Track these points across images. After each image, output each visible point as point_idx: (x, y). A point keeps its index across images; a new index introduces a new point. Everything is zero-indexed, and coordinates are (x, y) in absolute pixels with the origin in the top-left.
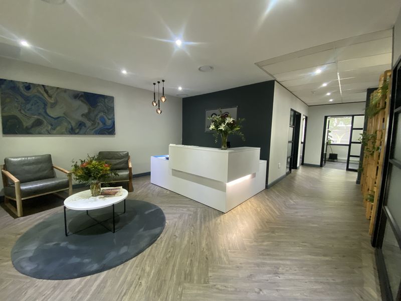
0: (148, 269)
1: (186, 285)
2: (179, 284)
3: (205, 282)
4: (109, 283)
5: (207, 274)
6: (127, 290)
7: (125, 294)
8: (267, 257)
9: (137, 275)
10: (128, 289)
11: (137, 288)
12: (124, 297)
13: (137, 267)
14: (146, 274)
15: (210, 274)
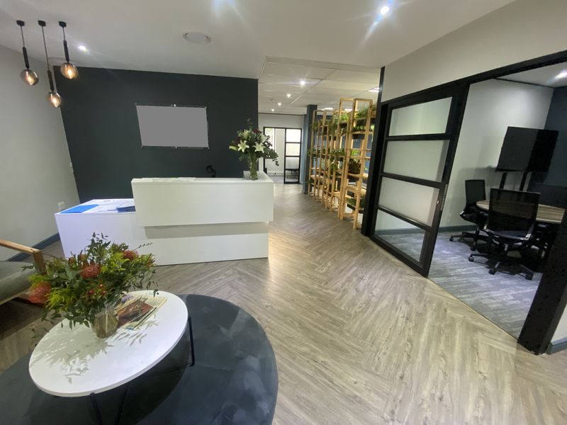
0: (305, 349)
1: (346, 328)
2: (341, 333)
3: (350, 316)
4: (304, 395)
5: (341, 311)
6: (326, 378)
7: (332, 381)
8: (344, 272)
9: (308, 362)
10: (325, 376)
11: (328, 367)
12: (335, 383)
13: (294, 359)
14: (312, 353)
15: (342, 308)
